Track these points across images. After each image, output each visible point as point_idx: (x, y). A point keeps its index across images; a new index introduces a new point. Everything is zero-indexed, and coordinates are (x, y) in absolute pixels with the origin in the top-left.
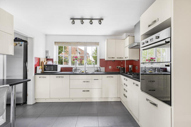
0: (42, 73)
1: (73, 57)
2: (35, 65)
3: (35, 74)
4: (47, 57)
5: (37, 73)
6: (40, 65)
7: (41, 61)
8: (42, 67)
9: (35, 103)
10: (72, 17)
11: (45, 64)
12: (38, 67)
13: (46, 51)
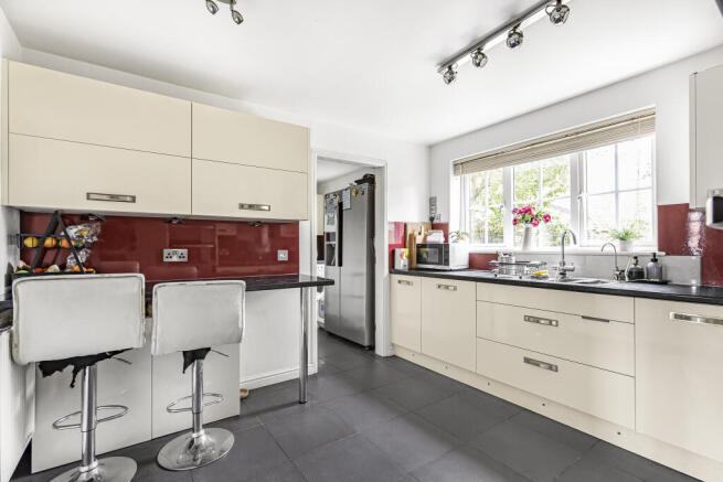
0: (410, 269)
1: (514, 212)
2: (390, 246)
3: (390, 272)
4: (432, 219)
5: (396, 267)
6: (407, 244)
7: (409, 232)
8: (410, 251)
9: (389, 355)
10: (441, 60)
11: (419, 240)
12: (398, 251)
13: (431, 199)
